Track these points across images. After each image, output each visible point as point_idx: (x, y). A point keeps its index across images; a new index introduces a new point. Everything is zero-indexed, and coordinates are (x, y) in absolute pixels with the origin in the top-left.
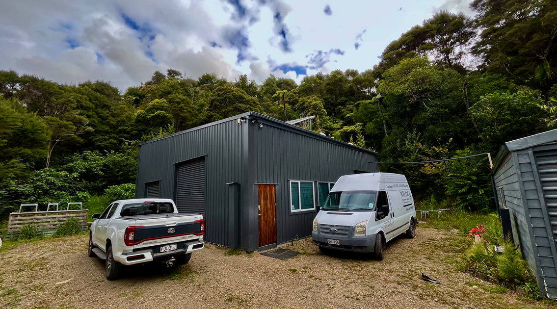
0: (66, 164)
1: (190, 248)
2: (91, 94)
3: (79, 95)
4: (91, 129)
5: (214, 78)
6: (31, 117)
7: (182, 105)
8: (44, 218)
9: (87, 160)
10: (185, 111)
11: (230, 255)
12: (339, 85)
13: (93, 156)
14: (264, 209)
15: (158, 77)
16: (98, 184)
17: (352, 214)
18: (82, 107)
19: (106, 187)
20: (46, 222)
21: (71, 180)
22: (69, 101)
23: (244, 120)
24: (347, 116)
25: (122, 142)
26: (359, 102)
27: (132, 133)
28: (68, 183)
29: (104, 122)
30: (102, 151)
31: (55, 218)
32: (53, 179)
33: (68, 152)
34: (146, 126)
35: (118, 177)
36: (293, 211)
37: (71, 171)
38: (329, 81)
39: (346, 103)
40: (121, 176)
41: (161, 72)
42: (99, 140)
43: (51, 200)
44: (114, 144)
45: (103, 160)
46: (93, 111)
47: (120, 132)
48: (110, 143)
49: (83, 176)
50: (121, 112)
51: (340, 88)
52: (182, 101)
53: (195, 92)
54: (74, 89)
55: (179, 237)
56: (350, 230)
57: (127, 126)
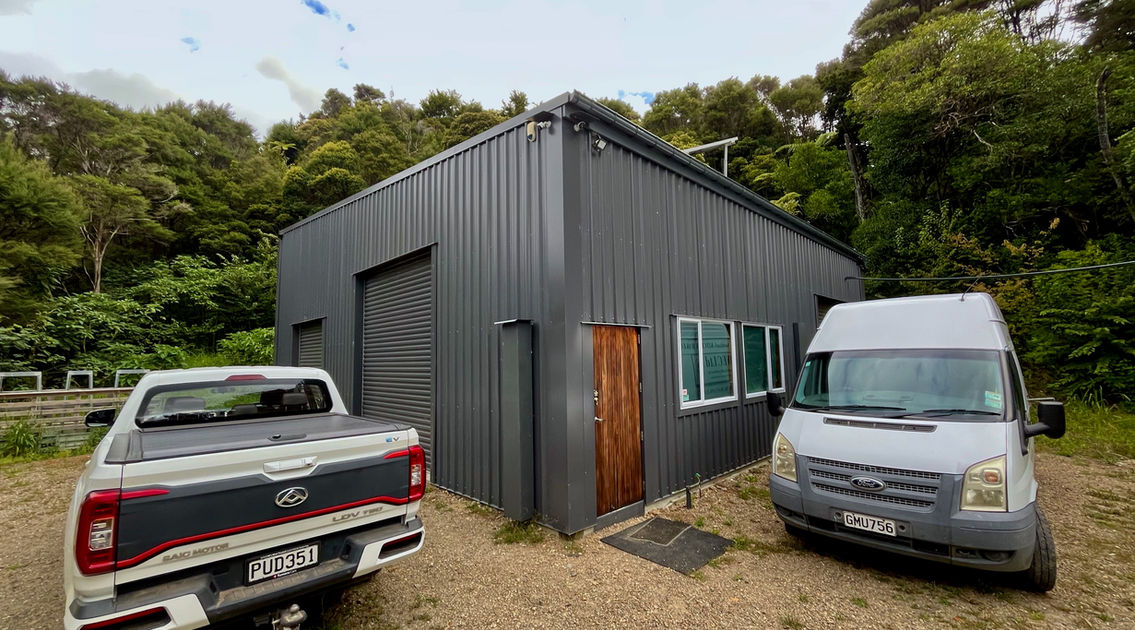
0: (135, 284)
1: (370, 557)
2: (186, 130)
3: (158, 131)
4: (185, 207)
5: (454, 101)
6: (31, 170)
7: (385, 155)
8: (61, 406)
9: (183, 276)
10: (391, 169)
11: (509, 541)
12: (739, 108)
13: (193, 267)
14: (609, 400)
15: (335, 100)
16: (206, 328)
17: (930, 428)
18: (166, 160)
19: (221, 335)
20: (65, 415)
21: (146, 319)
22: (129, 140)
23: (549, 123)
24: (758, 179)
25: (256, 239)
26: (786, 146)
27: (278, 218)
28: (143, 326)
29: (218, 194)
30: (216, 257)
31: (87, 405)
32: (102, 317)
33: (143, 259)
34: (309, 203)
35: (250, 314)
36: (686, 404)
37: (145, 298)
38: (715, 100)
39: (754, 149)
40: (257, 311)
41: (341, 90)
42: (208, 233)
43: (100, 363)
44: (241, 242)
45: (215, 278)
46: (191, 169)
47: (253, 215)
48: (233, 240)
49: (171, 310)
50: (254, 172)
51: (740, 117)
52: (386, 148)
53: (414, 131)
54: (145, 119)
55: (327, 518)
56: (941, 488)
57: (268, 203)
